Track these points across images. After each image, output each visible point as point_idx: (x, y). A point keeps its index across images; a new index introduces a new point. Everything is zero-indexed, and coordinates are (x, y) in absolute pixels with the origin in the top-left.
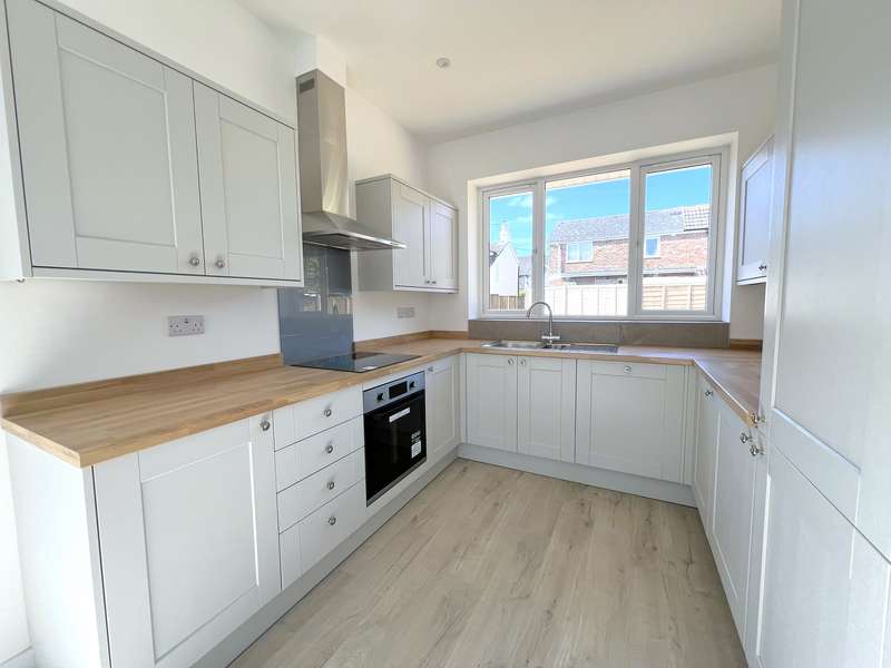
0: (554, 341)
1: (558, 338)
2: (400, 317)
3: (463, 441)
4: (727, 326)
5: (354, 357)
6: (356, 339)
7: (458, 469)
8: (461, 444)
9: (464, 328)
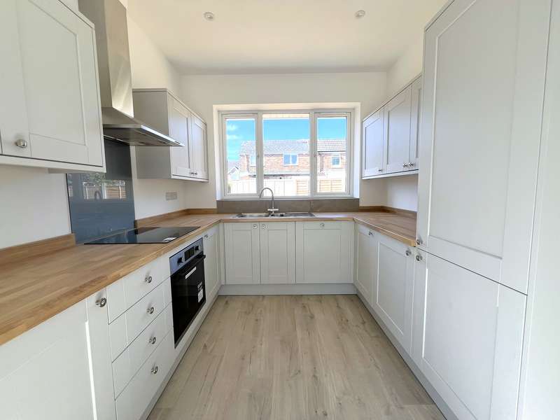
0: (275, 212)
1: (277, 210)
2: (168, 199)
3: (223, 283)
4: (357, 200)
5: (136, 232)
6: (137, 218)
7: (222, 303)
8: (222, 286)
9: (214, 206)
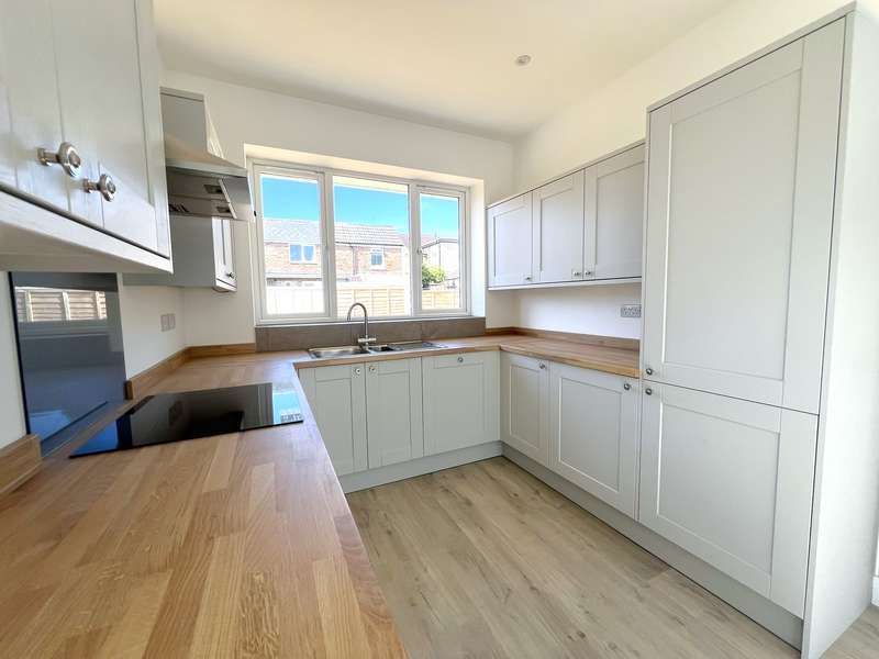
1: (374, 339)
2: (163, 330)
4: (482, 320)
9: (250, 339)
